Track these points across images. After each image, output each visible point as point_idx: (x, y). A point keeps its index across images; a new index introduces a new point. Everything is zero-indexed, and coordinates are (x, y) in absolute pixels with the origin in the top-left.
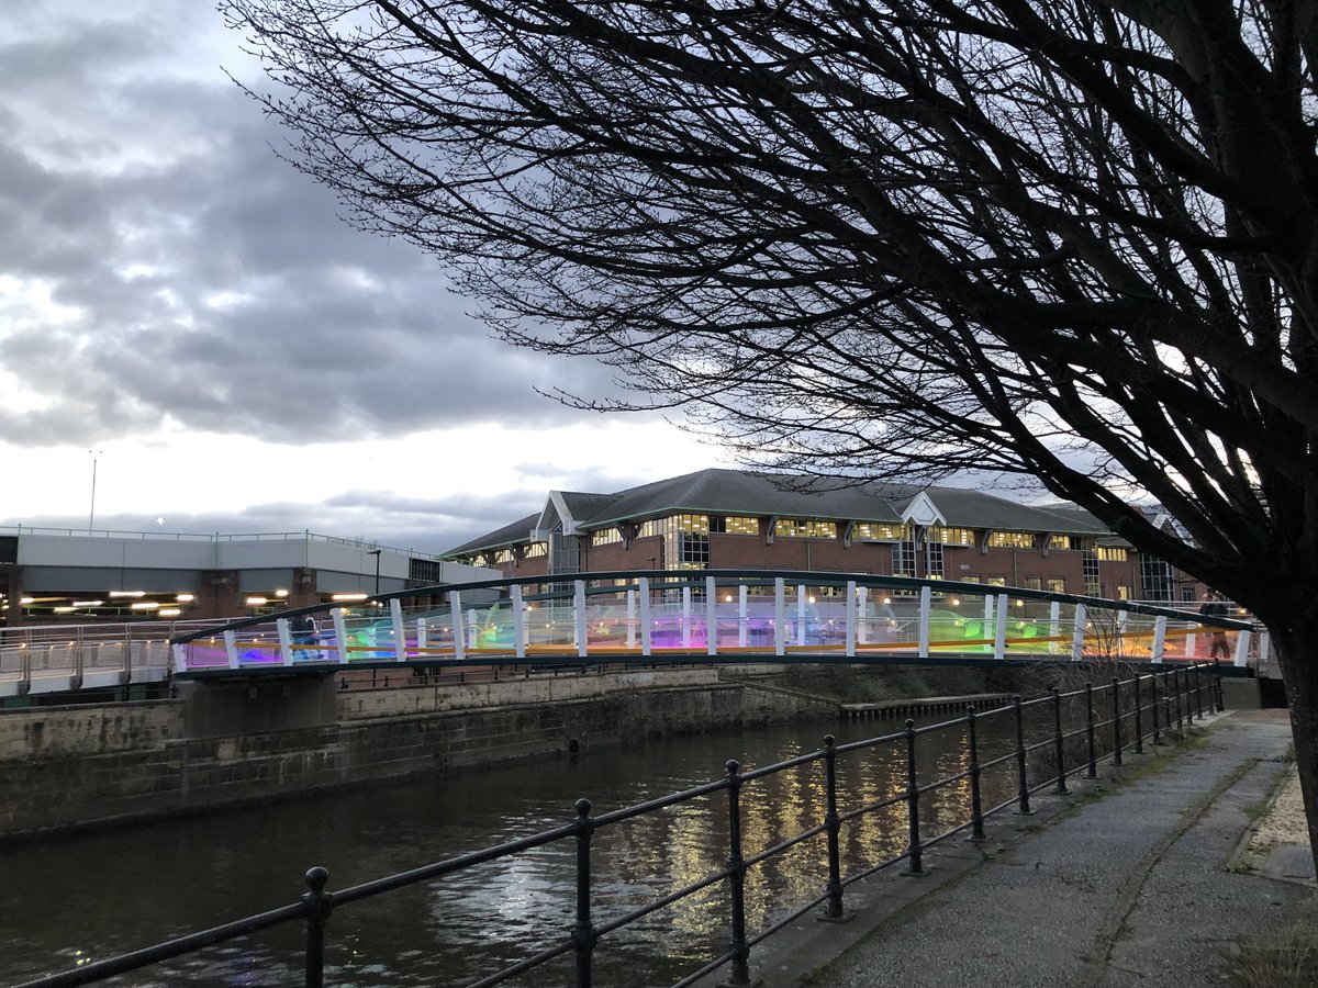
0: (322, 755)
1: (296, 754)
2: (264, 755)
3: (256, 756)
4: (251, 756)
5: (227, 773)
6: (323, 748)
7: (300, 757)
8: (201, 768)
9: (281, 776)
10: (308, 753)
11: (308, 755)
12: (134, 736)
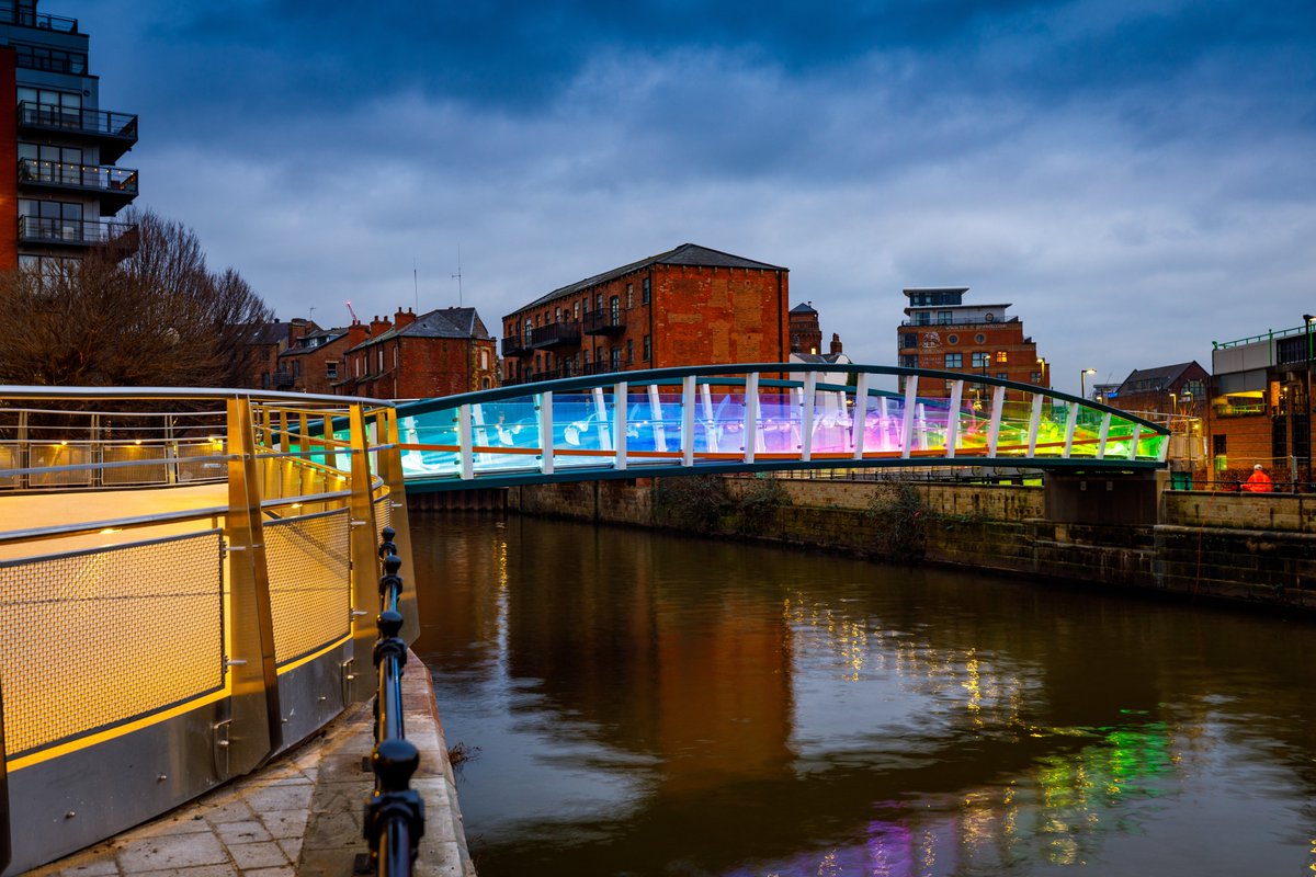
0: (1139, 555)
1: (1114, 549)
2: (1088, 544)
3: (1083, 543)
4: (1079, 544)
5: (1062, 553)
6: (1139, 548)
7: (1118, 553)
8: (1045, 545)
9: (1102, 568)
10: (1125, 551)
11: (1126, 553)
12: (1021, 512)
